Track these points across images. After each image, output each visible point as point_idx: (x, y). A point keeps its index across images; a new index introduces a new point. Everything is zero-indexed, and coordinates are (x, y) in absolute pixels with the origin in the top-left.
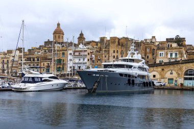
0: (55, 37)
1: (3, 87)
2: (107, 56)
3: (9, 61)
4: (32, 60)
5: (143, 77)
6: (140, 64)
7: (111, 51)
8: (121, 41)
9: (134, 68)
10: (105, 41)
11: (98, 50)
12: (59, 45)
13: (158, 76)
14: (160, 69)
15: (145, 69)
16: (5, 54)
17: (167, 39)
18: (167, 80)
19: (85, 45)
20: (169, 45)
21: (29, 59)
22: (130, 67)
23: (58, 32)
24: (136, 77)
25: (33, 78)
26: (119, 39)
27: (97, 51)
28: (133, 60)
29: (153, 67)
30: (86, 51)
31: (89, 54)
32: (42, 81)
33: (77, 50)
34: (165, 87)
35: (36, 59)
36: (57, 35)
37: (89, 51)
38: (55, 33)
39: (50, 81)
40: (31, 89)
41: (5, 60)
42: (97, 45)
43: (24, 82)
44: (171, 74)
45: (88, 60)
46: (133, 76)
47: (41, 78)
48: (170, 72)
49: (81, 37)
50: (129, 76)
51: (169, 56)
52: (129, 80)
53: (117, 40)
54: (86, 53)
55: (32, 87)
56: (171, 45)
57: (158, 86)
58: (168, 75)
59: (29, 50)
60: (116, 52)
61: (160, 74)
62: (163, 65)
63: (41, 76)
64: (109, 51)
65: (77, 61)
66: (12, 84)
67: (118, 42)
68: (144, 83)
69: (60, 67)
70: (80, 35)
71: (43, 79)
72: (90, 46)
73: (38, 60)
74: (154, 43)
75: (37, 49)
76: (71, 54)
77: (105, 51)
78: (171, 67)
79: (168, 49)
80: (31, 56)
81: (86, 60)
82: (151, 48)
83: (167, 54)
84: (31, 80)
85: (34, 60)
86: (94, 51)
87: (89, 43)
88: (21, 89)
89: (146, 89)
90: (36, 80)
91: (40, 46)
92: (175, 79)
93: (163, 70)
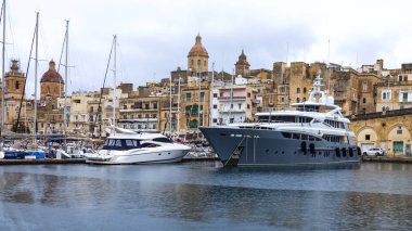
0: (191, 63)
1: (73, 157)
2: (286, 98)
3: (103, 109)
4: (144, 106)
5: (337, 138)
6: (329, 115)
7: (293, 89)
8: (311, 70)
9: (316, 121)
10: (283, 69)
11: (270, 87)
12: (196, 78)
13: (374, 137)
14: (377, 123)
15: (342, 123)
16: (96, 95)
17: (403, 65)
18: (391, 145)
19: (247, 77)
20: (401, 77)
21: (139, 105)
22: (308, 120)
23: (198, 54)
24: (318, 139)
25: (123, 141)
26: (308, 67)
27: (267, 89)
28: (316, 108)
29: (366, 119)
30: (244, 89)
31: (249, 95)
32: (139, 146)
33: (227, 87)
34: (384, 158)
35: (151, 105)
36: (196, 59)
37: (250, 89)
38: (191, 55)
39: (155, 146)
40: (119, 160)
41: (96, 107)
42: (269, 77)
43: (107, 148)
44: (400, 132)
45: (248, 106)
46: (312, 138)
47: (138, 141)
48: (397, 128)
49: (242, 62)
50: (305, 136)
51: (401, 99)
52: (304, 145)
53: (304, 68)
54: (244, 94)
55: (120, 156)
56: (406, 78)
57: (371, 157)
58: (393, 135)
59: (141, 88)
60: (302, 90)
61: (379, 133)
62: (384, 117)
63: (138, 137)
64: (288, 88)
65: (227, 108)
66: (90, 152)
67: (307, 72)
68: (337, 150)
69: (195, 121)
70: (240, 58)
71: (142, 143)
72: (254, 81)
73: (155, 107)
74: (376, 72)
75: (156, 85)
76: (215, 95)
77: (282, 89)
78: (399, 121)
79: (399, 84)
80: (143, 100)
81: (244, 107)
82: (370, 84)
83: (396, 95)
84: (119, 144)
85: (147, 107)
86: (261, 89)
87: (255, 73)
88: (101, 160)
89: (343, 161)
90: (129, 144)
91: (164, 80)
92: (405, 143)
93: (384, 125)
